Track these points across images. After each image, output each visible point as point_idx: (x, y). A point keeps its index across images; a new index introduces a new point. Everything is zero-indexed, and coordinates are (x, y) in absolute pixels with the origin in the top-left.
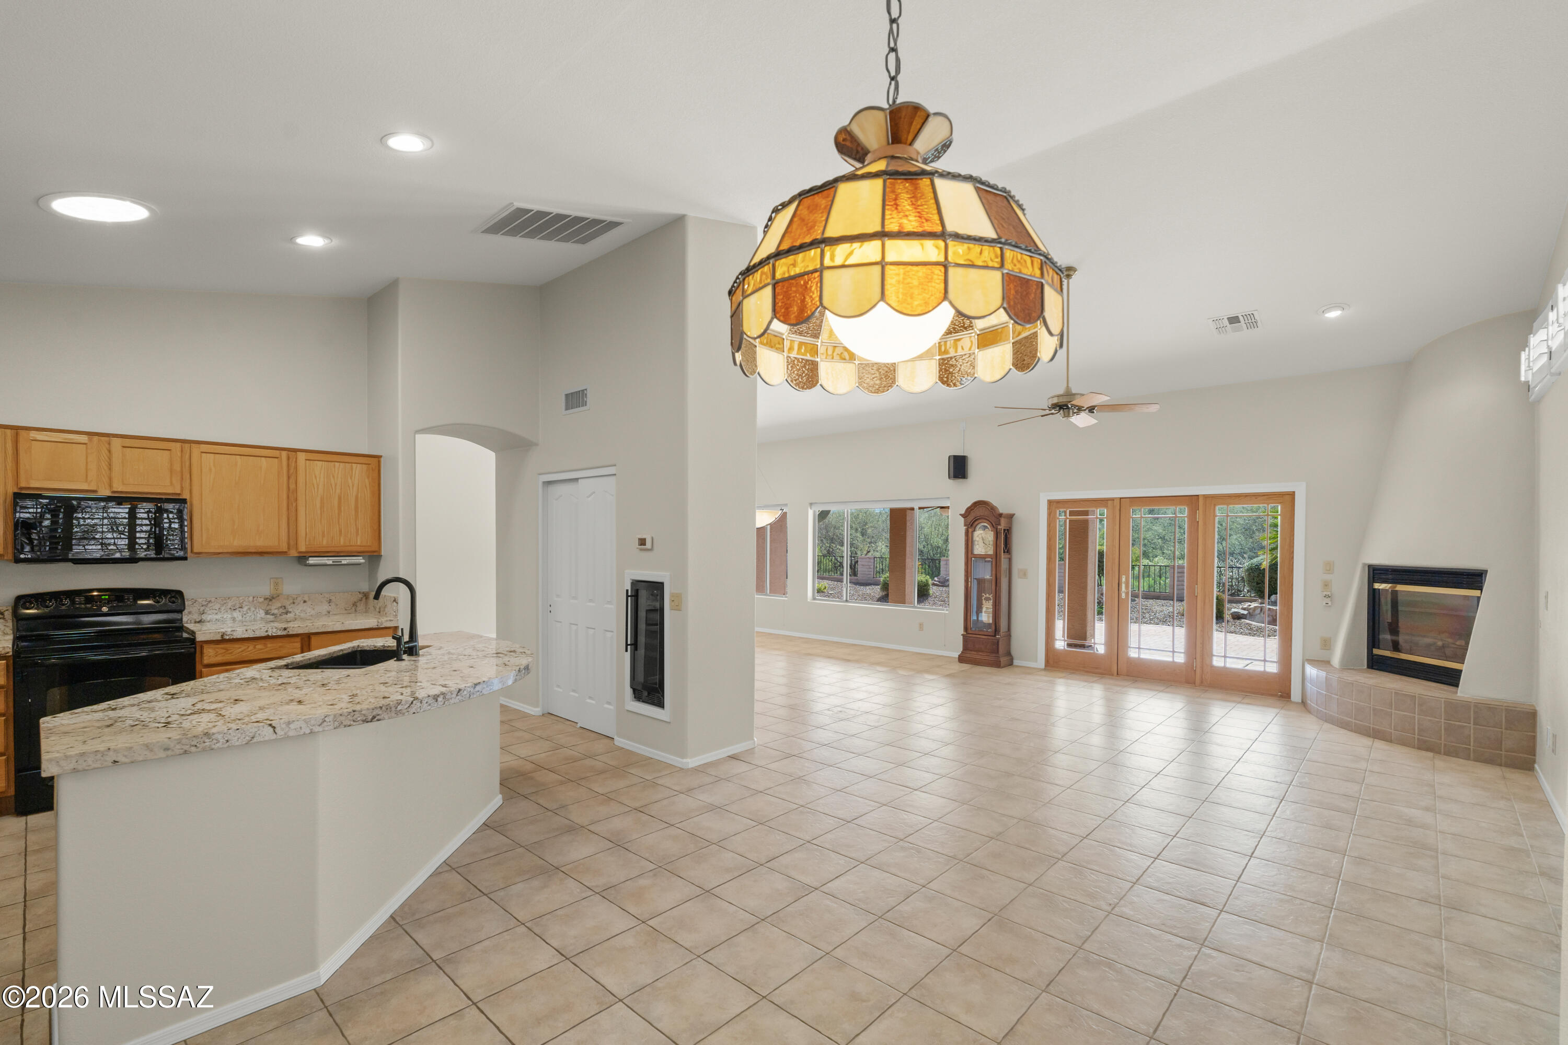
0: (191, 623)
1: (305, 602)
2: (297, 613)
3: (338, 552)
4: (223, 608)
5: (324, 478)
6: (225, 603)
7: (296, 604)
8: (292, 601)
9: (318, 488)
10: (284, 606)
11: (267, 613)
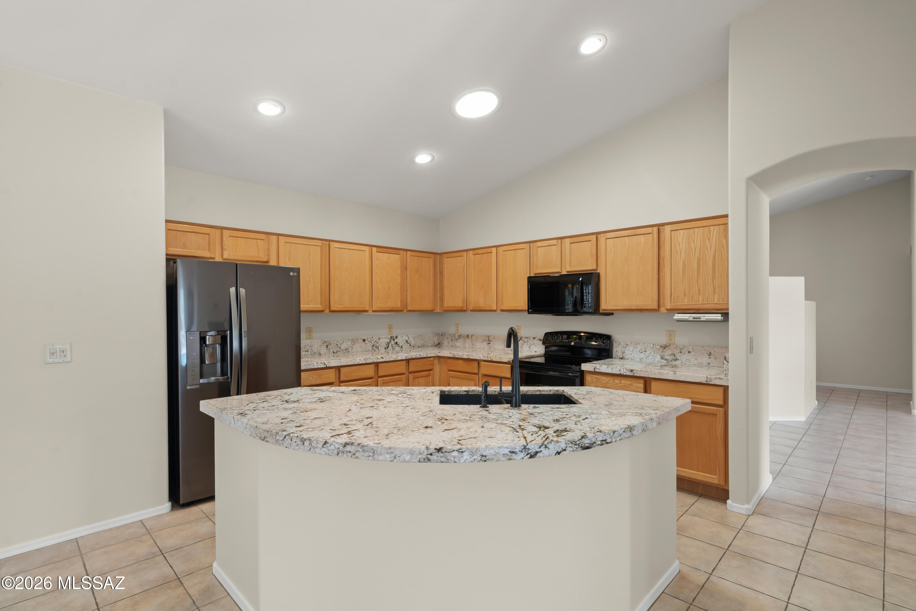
0: (617, 359)
1: (689, 352)
2: (684, 361)
3: (698, 310)
4: (635, 351)
5: (686, 244)
6: (636, 347)
7: (683, 353)
8: (679, 351)
9: (695, 251)
10: (674, 354)
11: (662, 358)
